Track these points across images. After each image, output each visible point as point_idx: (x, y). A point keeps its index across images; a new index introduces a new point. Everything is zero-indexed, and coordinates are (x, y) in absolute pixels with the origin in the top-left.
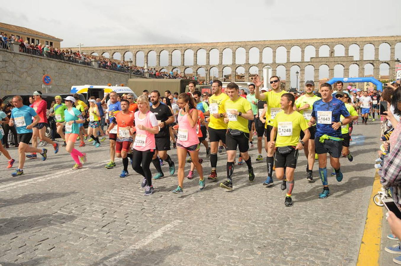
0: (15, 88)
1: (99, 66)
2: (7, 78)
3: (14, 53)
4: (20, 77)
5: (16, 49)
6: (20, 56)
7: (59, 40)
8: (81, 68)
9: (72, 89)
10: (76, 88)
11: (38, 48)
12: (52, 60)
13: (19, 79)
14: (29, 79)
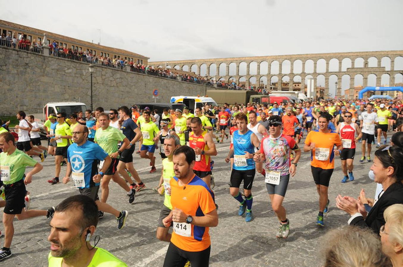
0: (127, 97)
1: (182, 80)
2: (123, 90)
3: (127, 72)
4: (131, 89)
5: (128, 69)
6: (130, 74)
7: (147, 59)
8: (170, 81)
9: (172, 99)
10: (174, 98)
11: (142, 68)
12: (151, 76)
13: (130, 91)
14: (136, 90)
